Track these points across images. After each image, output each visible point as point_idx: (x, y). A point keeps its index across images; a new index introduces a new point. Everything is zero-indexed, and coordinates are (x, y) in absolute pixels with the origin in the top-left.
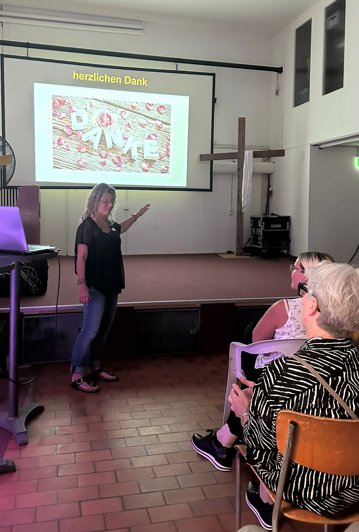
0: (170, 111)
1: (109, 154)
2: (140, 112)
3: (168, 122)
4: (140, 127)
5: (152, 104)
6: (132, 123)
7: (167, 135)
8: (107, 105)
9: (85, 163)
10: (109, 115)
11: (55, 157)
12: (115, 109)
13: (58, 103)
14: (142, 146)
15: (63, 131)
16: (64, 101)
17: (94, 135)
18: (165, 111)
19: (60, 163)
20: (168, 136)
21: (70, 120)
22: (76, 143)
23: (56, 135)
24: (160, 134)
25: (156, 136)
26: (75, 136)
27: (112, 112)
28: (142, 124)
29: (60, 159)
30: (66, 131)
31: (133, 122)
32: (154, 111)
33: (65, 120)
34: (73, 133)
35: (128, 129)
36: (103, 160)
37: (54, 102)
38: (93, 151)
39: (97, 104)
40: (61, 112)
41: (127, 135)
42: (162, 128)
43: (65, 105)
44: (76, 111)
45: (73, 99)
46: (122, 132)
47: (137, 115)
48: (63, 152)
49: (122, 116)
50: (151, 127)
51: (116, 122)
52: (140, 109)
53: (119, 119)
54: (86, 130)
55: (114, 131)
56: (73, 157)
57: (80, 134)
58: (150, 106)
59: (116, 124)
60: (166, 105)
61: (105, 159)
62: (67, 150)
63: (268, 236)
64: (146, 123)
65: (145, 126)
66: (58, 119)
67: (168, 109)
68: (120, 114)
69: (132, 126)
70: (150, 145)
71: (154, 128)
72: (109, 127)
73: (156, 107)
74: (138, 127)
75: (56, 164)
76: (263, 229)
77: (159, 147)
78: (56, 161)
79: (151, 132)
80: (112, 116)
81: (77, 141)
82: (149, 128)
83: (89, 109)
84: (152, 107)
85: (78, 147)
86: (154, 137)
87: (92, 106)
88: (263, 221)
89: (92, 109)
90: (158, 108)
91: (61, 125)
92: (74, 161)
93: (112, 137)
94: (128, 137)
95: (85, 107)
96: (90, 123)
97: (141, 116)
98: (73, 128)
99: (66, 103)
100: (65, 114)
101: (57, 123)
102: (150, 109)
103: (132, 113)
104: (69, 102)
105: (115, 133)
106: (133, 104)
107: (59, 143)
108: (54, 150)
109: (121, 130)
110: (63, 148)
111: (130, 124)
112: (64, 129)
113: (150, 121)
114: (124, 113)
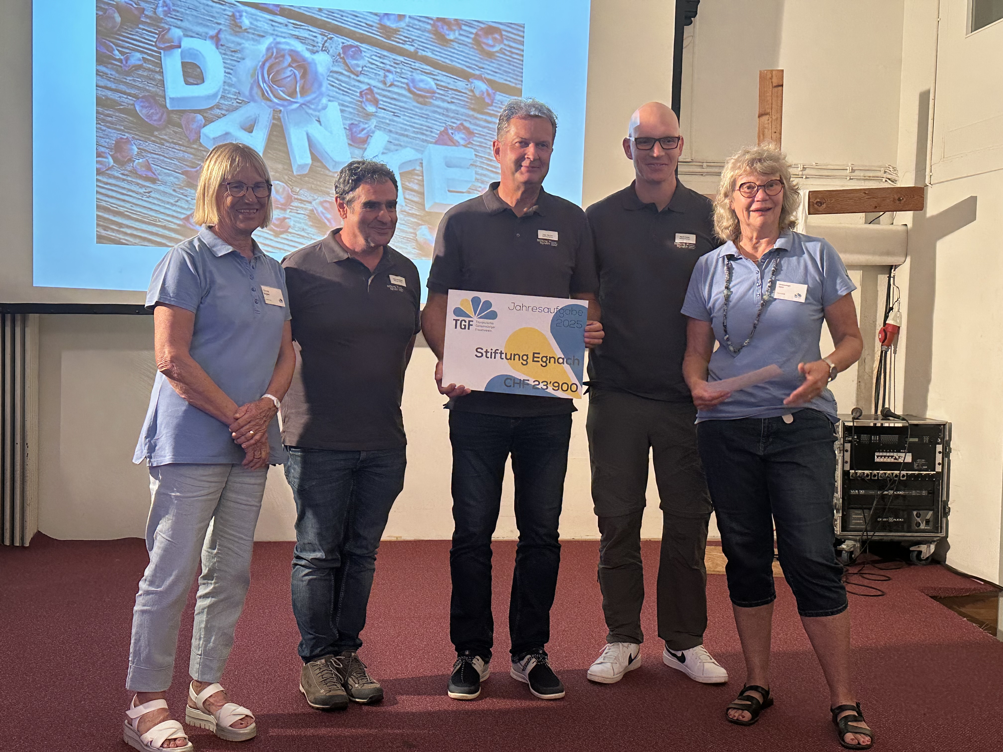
0: (520, 47)
1: (297, 194)
2: (412, 49)
3: (513, 85)
4: (412, 104)
5: (456, 20)
6: (382, 86)
8: (291, 26)
10: (298, 58)
11: (104, 204)
12: (320, 40)
13: (118, 19)
14: (418, 168)
15: (133, 113)
16: (136, 12)
17: (245, 130)
18: (502, 46)
19: (120, 225)
21: (158, 77)
22: (181, 154)
23: (109, 127)
24: (484, 127)
25: (470, 133)
26: (176, 133)
27: (311, 48)
28: (420, 90)
29: (122, 209)
30: (142, 112)
31: (384, 83)
32: (462, 48)
33: (141, 76)
34: (170, 122)
35: (371, 109)
37: (100, 13)
39: (255, 23)
40: (127, 48)
41: (363, 129)
42: (492, 105)
43: (141, 26)
44: (179, 47)
45: (171, 4)
46: (344, 118)
47: (401, 58)
48: (133, 188)
49: (347, 65)
50: (452, 102)
51: (325, 84)
52: (413, 40)
53: (337, 72)
54: (217, 112)
55: (317, 113)
56: (168, 203)
57: (194, 126)
58: (451, 29)
59: (324, 89)
60: (509, 25)
61: (285, 210)
62: (147, 179)
63: (862, 492)
64: (434, 87)
65: (431, 98)
66: (117, 71)
67: (514, 41)
68: (339, 54)
69: (384, 96)
70: (449, 165)
71: (464, 107)
72: (300, 99)
73: (471, 33)
74: (405, 102)
75: (106, 228)
76: (847, 467)
77: (480, 171)
78: (106, 216)
79: (453, 118)
80: (309, 63)
81: (182, 148)
82: (445, 105)
83: (229, 37)
84: (457, 33)
85: (189, 169)
86: (463, 136)
87: (241, 27)
88: (844, 438)
89: (238, 40)
90: (476, 34)
91: (125, 93)
92: (173, 216)
93: (310, 135)
94: (368, 136)
95: (212, 33)
96: (230, 85)
97: (417, 65)
98: (168, 105)
99: (147, 16)
100: (138, 55)
101: (113, 86)
102: (448, 37)
103: (385, 53)
104: (155, 13)
105: (319, 121)
106: (388, 23)
107: (118, 155)
108: (100, 178)
109: (342, 111)
110: (134, 173)
111: (376, 90)
112: (138, 108)
113: (450, 80)
114: (355, 53)
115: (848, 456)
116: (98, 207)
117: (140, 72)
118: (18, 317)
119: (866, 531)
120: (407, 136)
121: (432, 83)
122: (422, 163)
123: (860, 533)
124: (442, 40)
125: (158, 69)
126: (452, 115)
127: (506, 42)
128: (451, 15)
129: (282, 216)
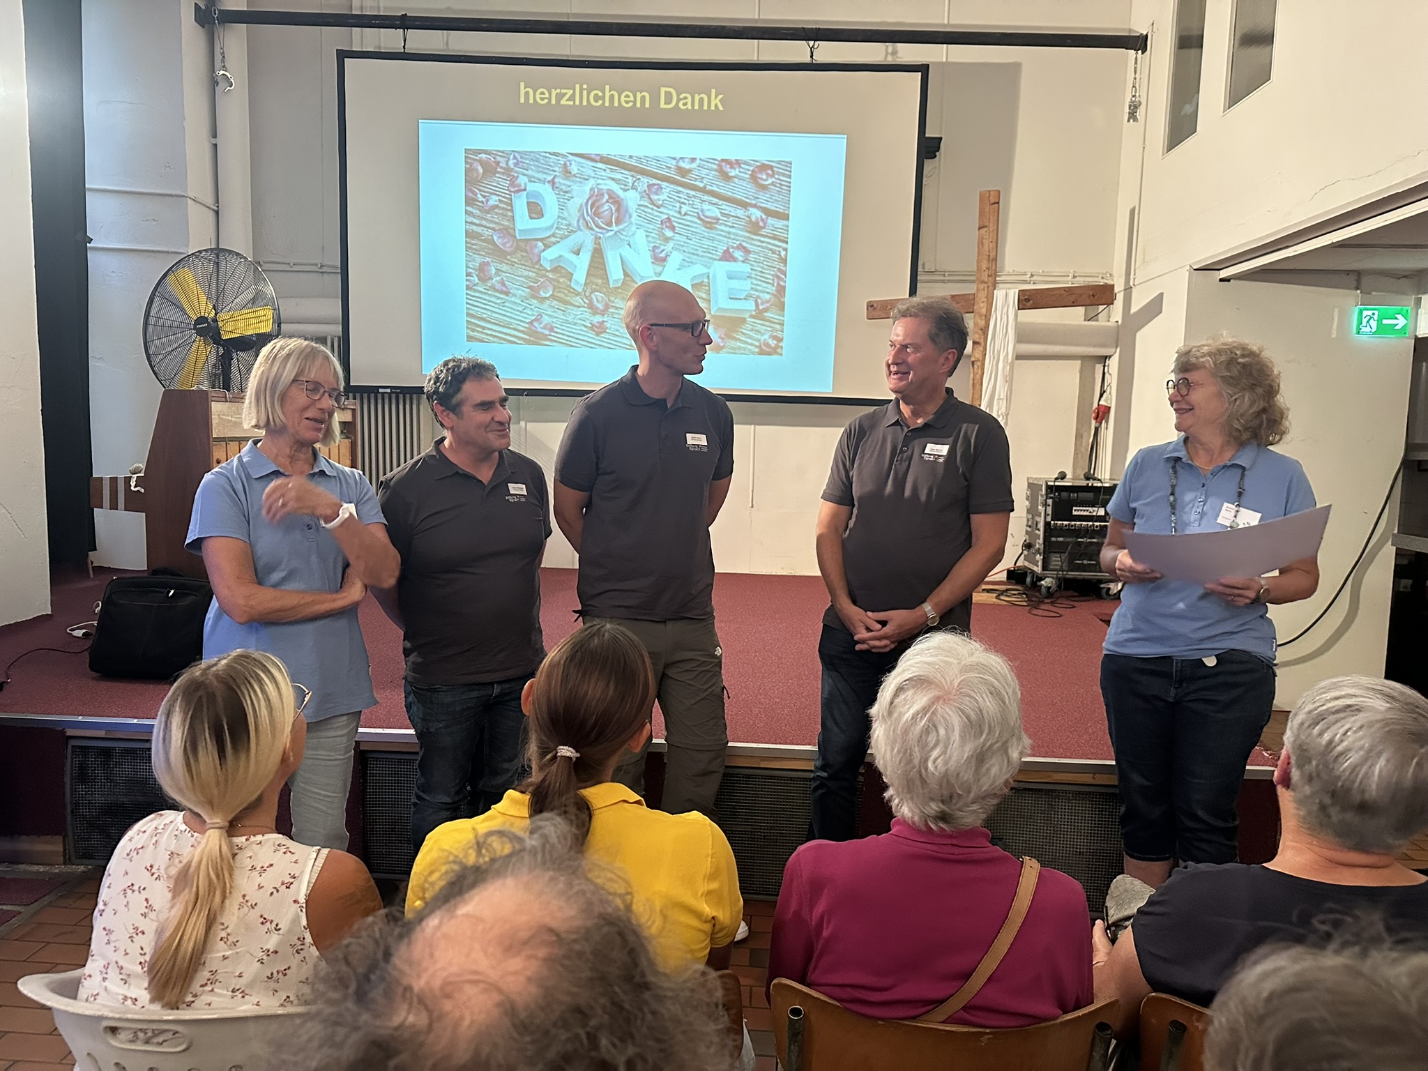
0: (788, 180)
1: (613, 302)
2: (701, 185)
3: (782, 211)
4: (701, 229)
5: (737, 160)
6: (678, 216)
7: (779, 247)
8: (608, 170)
9: (549, 327)
10: (613, 196)
11: (472, 312)
12: (630, 180)
13: (481, 170)
14: (706, 280)
15: (493, 243)
16: (494, 164)
17: (574, 253)
18: (774, 180)
19: (484, 328)
20: (781, 249)
21: (510, 214)
22: (526, 273)
23: (474, 253)
24: (759, 246)
25: (747, 251)
26: (523, 256)
27: (623, 187)
28: (707, 217)
29: (484, 316)
30: (498, 241)
31: (680, 213)
32: (741, 182)
33: (497, 214)
34: (518, 248)
35: (669, 233)
36: (598, 319)
37: (468, 166)
38: (569, 294)
39: (581, 169)
40: (487, 192)
41: (663, 250)
42: (764, 228)
43: (497, 175)
44: (525, 190)
45: (519, 158)
46: (649, 242)
47: (693, 193)
48: (492, 299)
49: (650, 199)
50: (733, 227)
51: (635, 215)
52: (703, 178)
53: (643, 206)
54: (553, 239)
55: (628, 239)
56: (518, 311)
57: (536, 251)
58: (732, 167)
59: (633, 219)
60: (779, 162)
61: (603, 315)
62: (502, 292)
63: (1061, 539)
64: (719, 216)
65: (717, 223)
66: (480, 210)
67: (784, 175)
68: (645, 191)
69: (680, 223)
70: (730, 278)
71: (742, 230)
72: (615, 228)
73: (749, 170)
74: (696, 228)
75: (473, 330)
76: (1049, 519)
77: (755, 282)
78: (473, 321)
79: (733, 239)
80: (622, 199)
81: (527, 268)
82: (727, 229)
83: (562, 181)
84: (737, 170)
85: (532, 284)
86: (742, 254)
87: (570, 173)
88: (1047, 494)
89: (568, 183)
90: (753, 171)
91: (486, 227)
92: (521, 321)
93: (624, 257)
94: (667, 256)
95: (550, 178)
96: (564, 219)
97: (706, 197)
98: (517, 235)
99: (501, 167)
100: (497, 198)
101: (477, 222)
102: (731, 174)
103: (680, 189)
104: (507, 164)
105: (629, 245)
106: (682, 164)
107: (482, 274)
108: (468, 292)
109: (647, 236)
110: (493, 288)
111: (673, 219)
112: (495, 238)
113: (732, 209)
114: (657, 189)
115: (1049, 510)
116: (468, 314)
117: (496, 210)
118: (415, 396)
119: (1063, 571)
120: (697, 255)
121: (717, 211)
122: (708, 277)
123: (1055, 573)
124: (727, 178)
125: (509, 208)
126: (732, 237)
127: (777, 176)
128: (733, 158)
129: (601, 320)
